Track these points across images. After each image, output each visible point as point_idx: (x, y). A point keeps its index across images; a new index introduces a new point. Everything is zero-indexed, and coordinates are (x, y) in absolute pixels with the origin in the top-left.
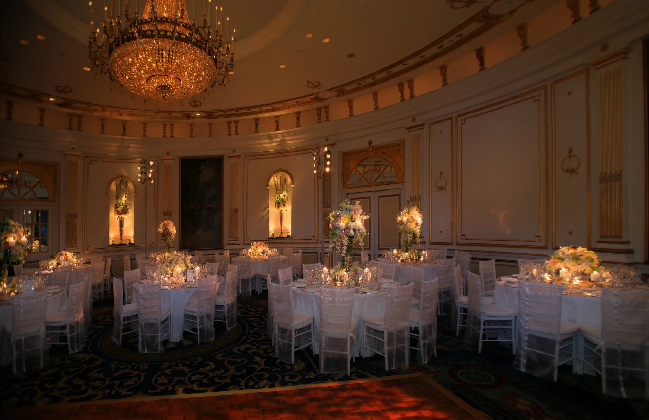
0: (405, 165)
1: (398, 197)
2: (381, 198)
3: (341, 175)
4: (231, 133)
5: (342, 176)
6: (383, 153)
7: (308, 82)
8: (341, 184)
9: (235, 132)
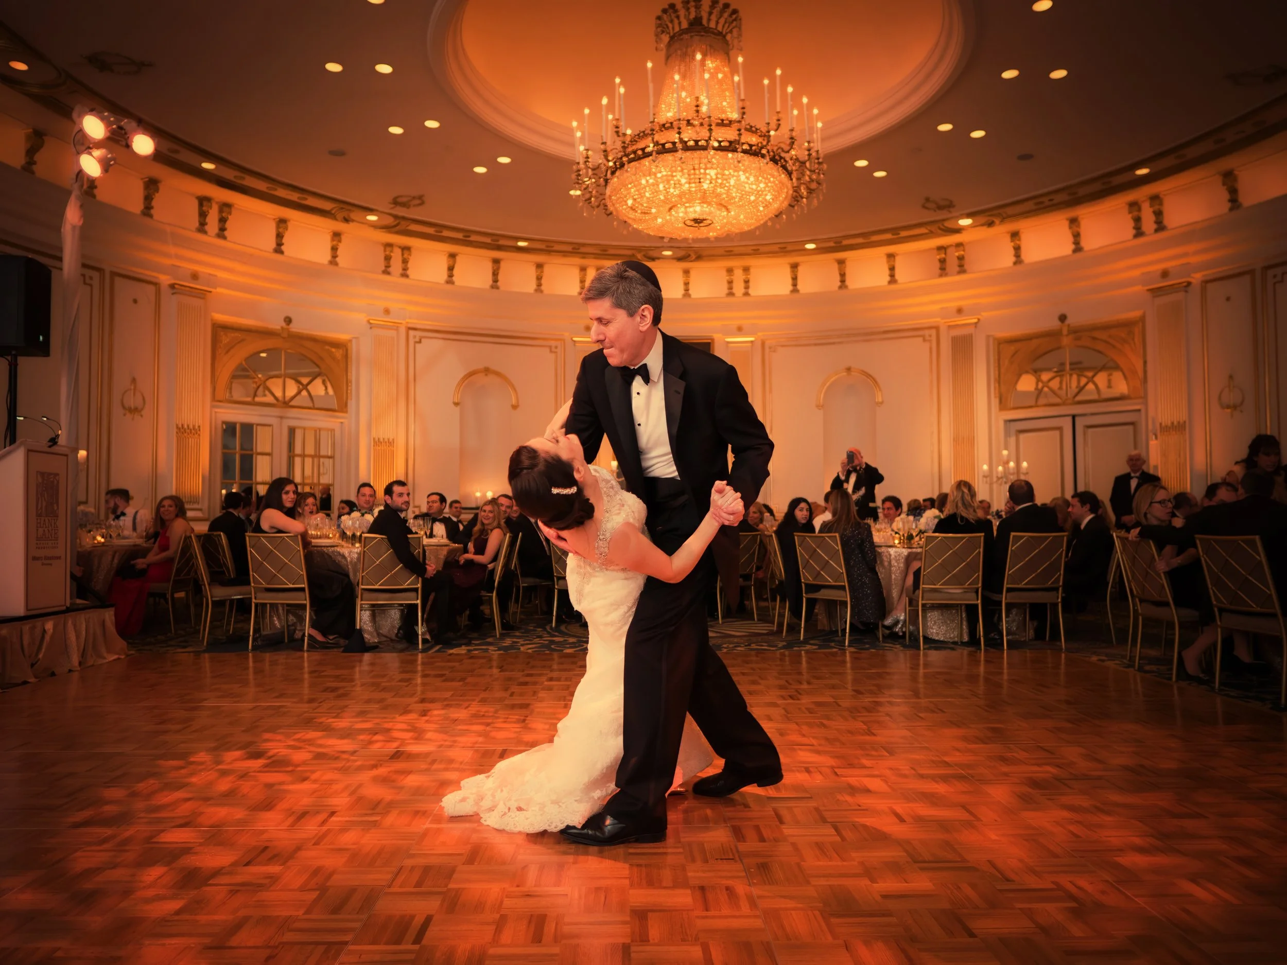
0: (1145, 363)
1: (1131, 428)
2: (1090, 430)
3: (995, 384)
4: (734, 291)
5: (997, 385)
6: (1094, 339)
7: (927, 200)
8: (995, 402)
9: (743, 291)
